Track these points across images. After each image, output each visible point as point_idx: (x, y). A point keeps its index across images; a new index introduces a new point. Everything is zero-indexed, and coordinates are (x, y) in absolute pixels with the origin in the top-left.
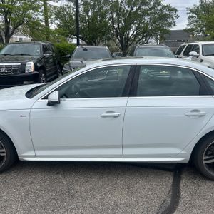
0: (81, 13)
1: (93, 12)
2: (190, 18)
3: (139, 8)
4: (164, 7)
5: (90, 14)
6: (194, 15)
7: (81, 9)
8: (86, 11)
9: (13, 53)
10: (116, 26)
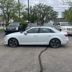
0: (30, 13)
1: (33, 13)
2: (62, 15)
3: (47, 12)
4: (54, 12)
5: (32, 14)
6: (63, 14)
7: (30, 12)
8: (31, 13)
9: (12, 25)
10: (40, 17)
